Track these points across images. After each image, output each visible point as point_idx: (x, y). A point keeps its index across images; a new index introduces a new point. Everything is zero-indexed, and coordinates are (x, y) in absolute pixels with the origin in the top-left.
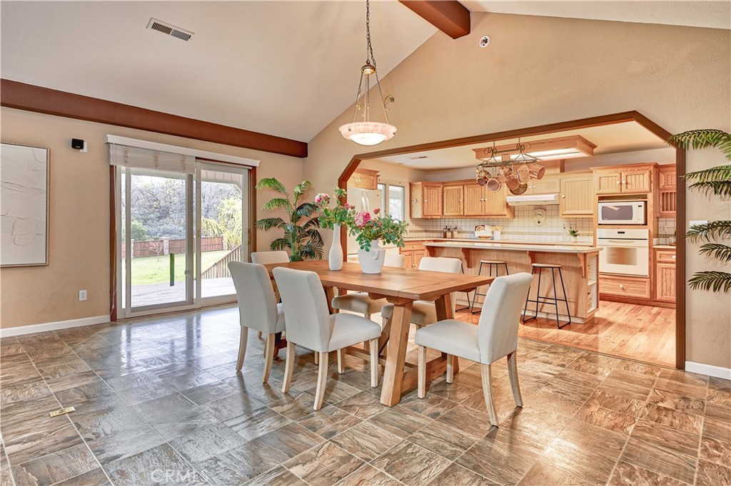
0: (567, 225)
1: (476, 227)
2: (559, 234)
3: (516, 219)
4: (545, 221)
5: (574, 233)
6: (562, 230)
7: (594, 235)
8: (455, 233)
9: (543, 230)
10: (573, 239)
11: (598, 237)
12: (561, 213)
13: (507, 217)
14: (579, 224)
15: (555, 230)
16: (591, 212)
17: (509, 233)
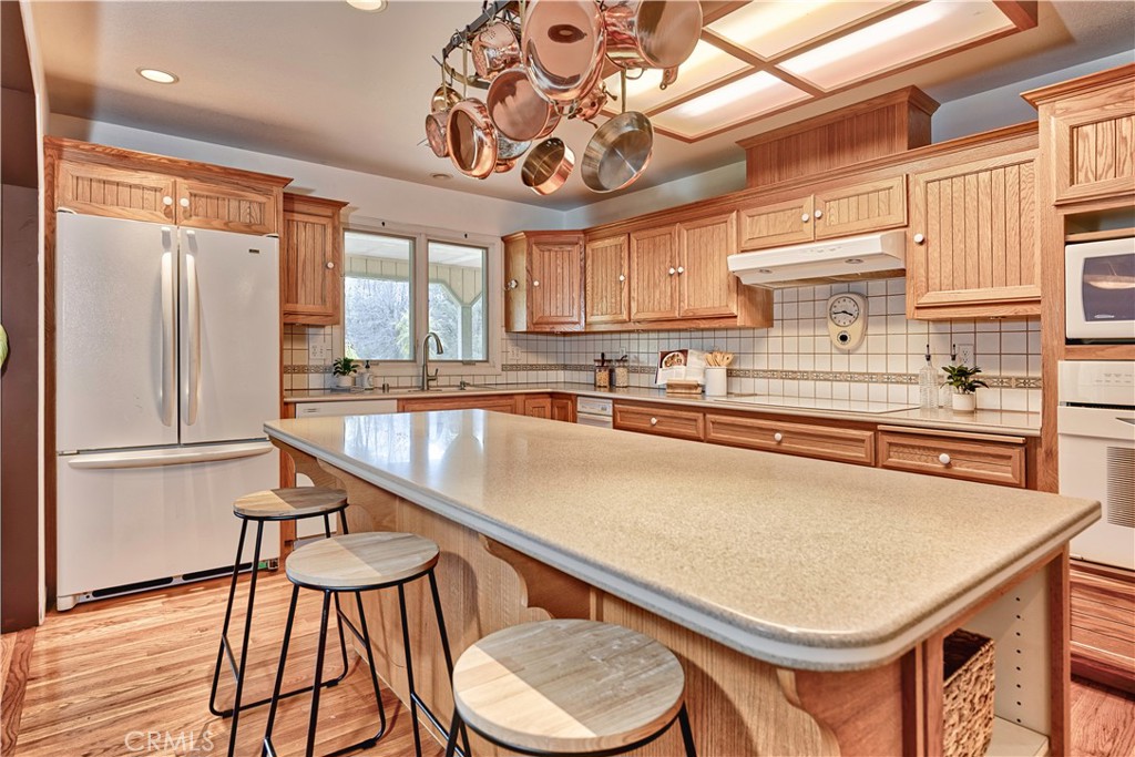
0: (939, 346)
1: (664, 355)
2: (911, 379)
3: (775, 331)
4: (864, 334)
5: (963, 379)
6: (917, 366)
7: (1048, 387)
8: (620, 372)
9: (858, 365)
10: (960, 400)
11: (1065, 394)
12: (911, 302)
13: (739, 322)
14: (988, 343)
15: (897, 366)
16: (1032, 291)
17: (756, 374)
